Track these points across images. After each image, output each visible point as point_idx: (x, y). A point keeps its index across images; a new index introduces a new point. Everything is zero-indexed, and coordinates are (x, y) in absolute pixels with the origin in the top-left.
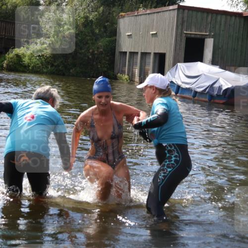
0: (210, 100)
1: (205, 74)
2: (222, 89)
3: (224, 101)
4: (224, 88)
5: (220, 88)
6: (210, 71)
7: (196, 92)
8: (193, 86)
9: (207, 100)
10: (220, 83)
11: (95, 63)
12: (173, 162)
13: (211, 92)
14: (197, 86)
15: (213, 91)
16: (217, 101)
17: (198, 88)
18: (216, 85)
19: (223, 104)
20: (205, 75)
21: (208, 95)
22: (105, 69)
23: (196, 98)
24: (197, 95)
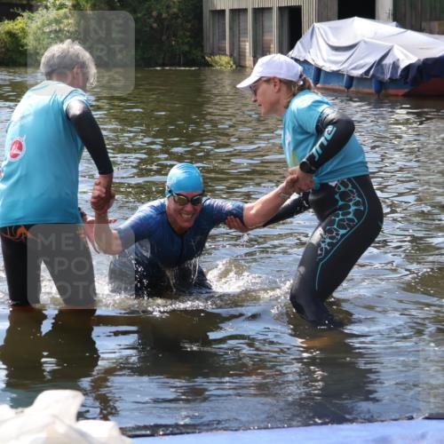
0: (378, 92)
1: (366, 39)
2: (398, 67)
3: (406, 90)
4: (403, 65)
5: (395, 66)
6: (376, 33)
7: (351, 79)
8: (344, 66)
9: (372, 90)
10: (395, 56)
11: (164, 38)
12: (350, 216)
13: (379, 75)
14: (353, 66)
15: (383, 73)
16: (392, 91)
17: (353, 69)
18: (388, 61)
19: (405, 95)
20: (365, 42)
21: (373, 80)
22: (186, 48)
23: (352, 89)
24: (354, 83)
